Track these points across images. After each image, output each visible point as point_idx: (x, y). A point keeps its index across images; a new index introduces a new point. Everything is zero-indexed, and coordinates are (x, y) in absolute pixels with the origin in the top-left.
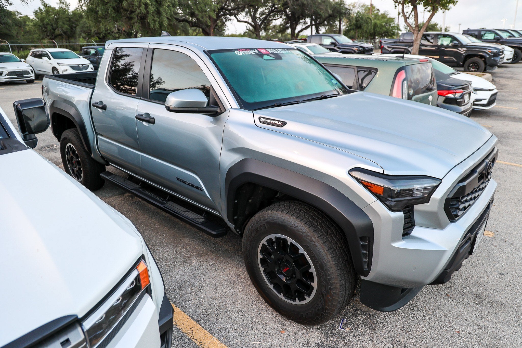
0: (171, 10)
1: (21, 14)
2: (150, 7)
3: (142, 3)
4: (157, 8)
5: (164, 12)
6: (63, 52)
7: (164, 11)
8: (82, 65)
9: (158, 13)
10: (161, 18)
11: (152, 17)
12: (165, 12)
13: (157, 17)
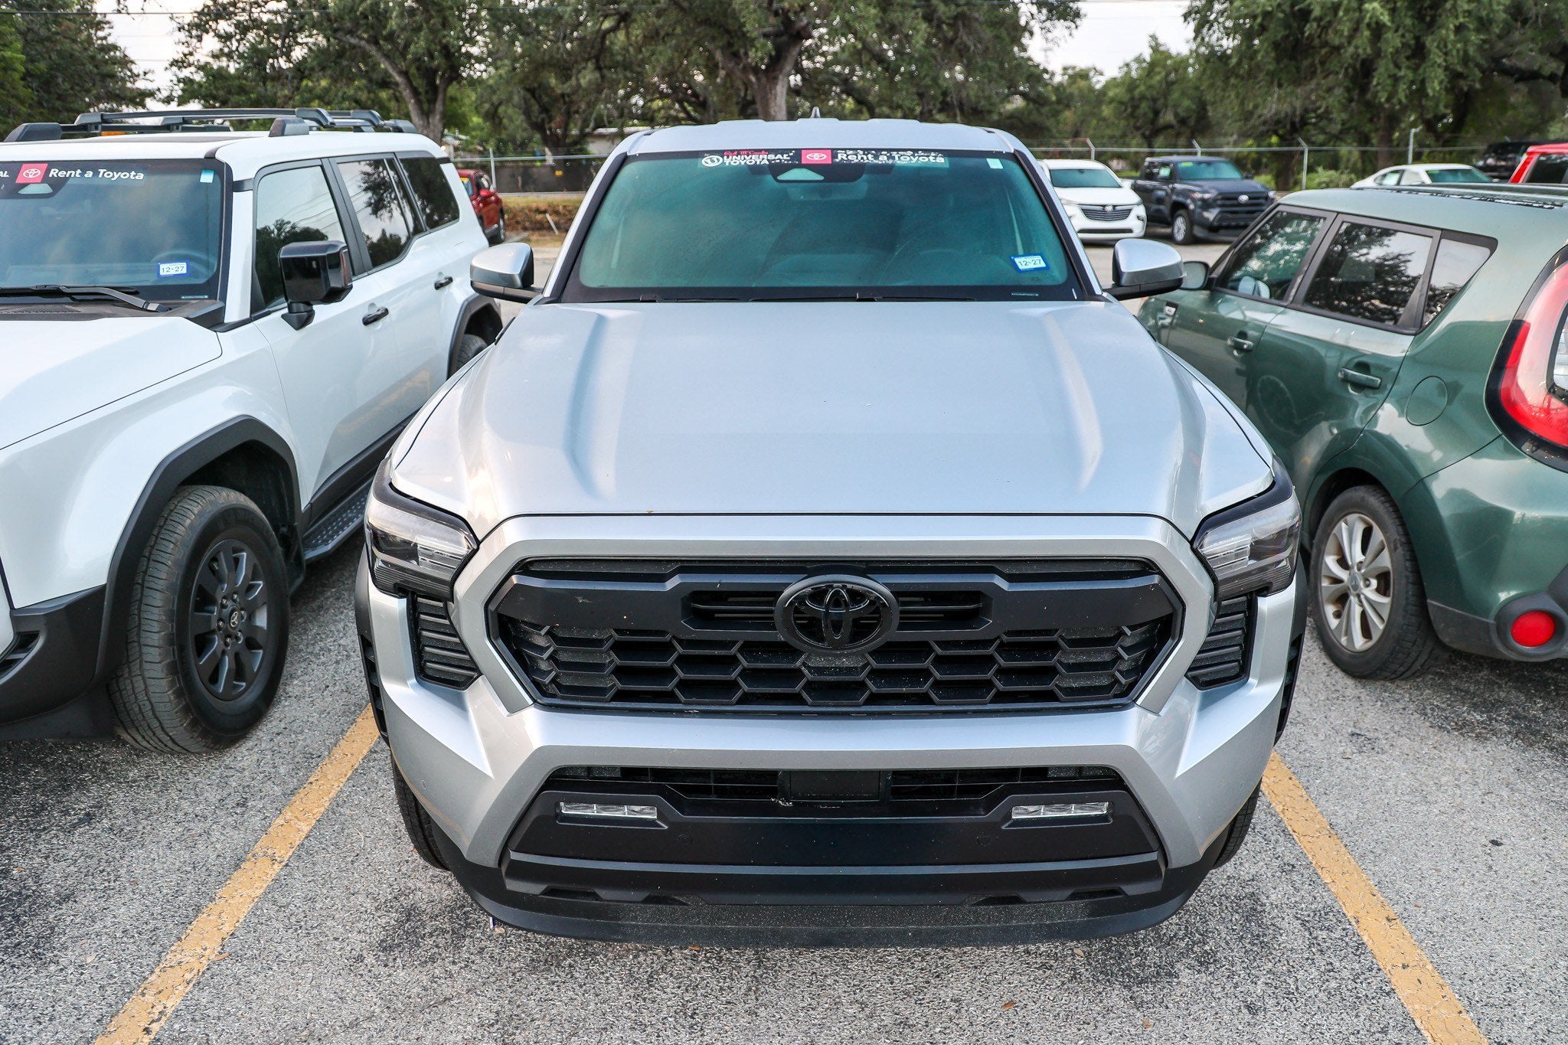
0: (1466, 42)
1: (1101, 74)
2: (1389, 35)
3: (1363, 26)
4: (1417, 39)
5: (1437, 51)
6: (1081, 171)
7: (1438, 47)
8: (1114, 206)
9: (1418, 52)
10: (1421, 71)
11: (1391, 66)
12: (1440, 50)
13: (1408, 68)
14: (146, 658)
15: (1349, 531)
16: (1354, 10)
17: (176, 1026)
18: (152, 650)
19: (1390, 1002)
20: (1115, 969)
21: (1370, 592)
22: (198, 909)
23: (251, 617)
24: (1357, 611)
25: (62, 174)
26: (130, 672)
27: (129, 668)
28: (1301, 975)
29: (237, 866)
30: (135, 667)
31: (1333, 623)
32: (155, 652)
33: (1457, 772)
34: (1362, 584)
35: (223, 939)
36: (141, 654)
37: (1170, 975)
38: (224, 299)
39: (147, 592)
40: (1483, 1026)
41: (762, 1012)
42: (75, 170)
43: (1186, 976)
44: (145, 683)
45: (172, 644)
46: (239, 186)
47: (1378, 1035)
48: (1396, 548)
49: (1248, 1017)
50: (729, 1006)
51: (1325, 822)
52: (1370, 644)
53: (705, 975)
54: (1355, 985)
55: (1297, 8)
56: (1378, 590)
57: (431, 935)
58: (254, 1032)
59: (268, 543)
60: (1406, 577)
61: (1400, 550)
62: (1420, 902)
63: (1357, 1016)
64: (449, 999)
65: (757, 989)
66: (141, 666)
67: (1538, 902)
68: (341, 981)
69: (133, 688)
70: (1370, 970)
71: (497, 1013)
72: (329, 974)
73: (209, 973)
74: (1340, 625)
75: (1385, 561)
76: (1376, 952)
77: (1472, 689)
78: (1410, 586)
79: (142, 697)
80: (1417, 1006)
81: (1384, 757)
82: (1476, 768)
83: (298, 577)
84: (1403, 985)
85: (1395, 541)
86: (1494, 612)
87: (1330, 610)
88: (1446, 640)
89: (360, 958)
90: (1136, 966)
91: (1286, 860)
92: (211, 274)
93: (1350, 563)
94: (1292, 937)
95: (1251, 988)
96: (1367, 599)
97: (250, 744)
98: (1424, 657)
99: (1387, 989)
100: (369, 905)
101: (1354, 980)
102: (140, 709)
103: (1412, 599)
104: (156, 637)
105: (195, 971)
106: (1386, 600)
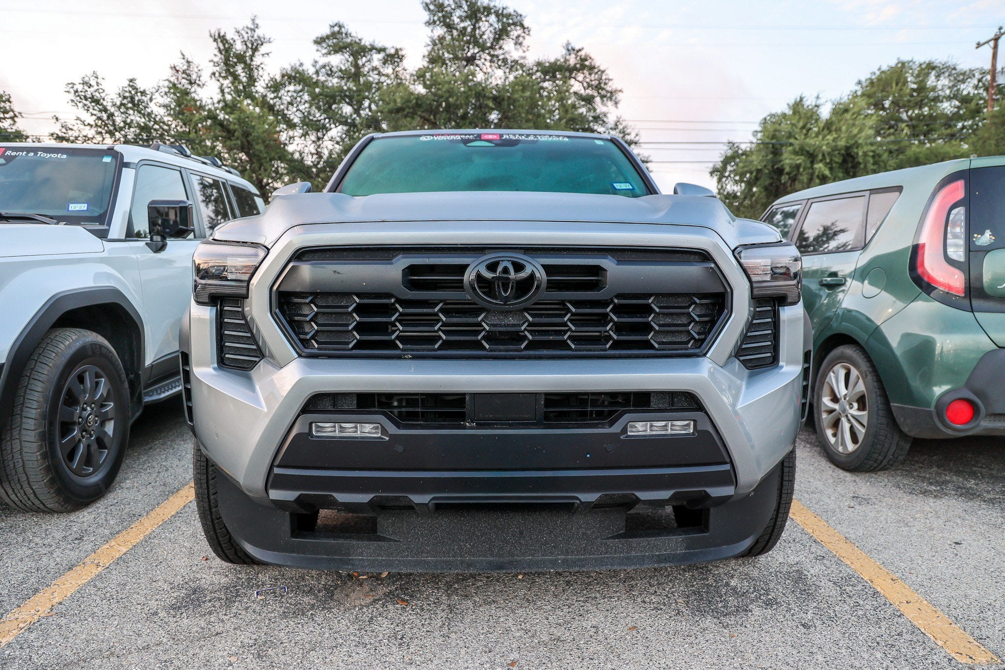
14: (24, 426)
15: (836, 378)
16: (809, 168)
17: (7, 652)
18: (30, 421)
19: (900, 620)
20: (706, 609)
21: (854, 411)
22: (36, 591)
23: (102, 424)
24: (846, 426)
25: (14, 154)
26: (11, 436)
27: (11, 433)
28: (837, 608)
29: (70, 569)
30: (15, 433)
31: (832, 440)
32: (32, 422)
33: (925, 513)
34: (848, 407)
35: (52, 606)
36: (21, 423)
37: (746, 611)
38: (109, 224)
39: (32, 381)
40: (968, 630)
41: (453, 636)
42: (23, 152)
43: (757, 611)
44: (21, 445)
45: (44, 419)
46: (127, 165)
47: (896, 637)
48: (866, 376)
49: (803, 630)
50: (428, 633)
51: (842, 536)
52: (857, 446)
53: (411, 617)
54: (875, 613)
55: (776, 167)
56: (859, 409)
57: (210, 601)
58: (67, 654)
59: (120, 378)
60: (876, 392)
61: (869, 377)
62: (912, 571)
63: (880, 628)
64: (220, 634)
65: (449, 624)
66: (20, 430)
67: (992, 569)
68: (139, 626)
69: (12, 449)
70: (885, 604)
71: (256, 640)
72: (131, 622)
73: (39, 623)
74: (837, 441)
75: (861, 387)
76: (887, 595)
77: (928, 476)
78: (879, 398)
79: (17, 456)
80: (920, 622)
81: (876, 506)
82: (937, 510)
83: (138, 411)
84: (910, 613)
85: (865, 371)
86: (933, 404)
87: (829, 433)
88: (905, 429)
89: (156, 613)
90: (721, 607)
91: (818, 554)
92: (102, 212)
93: (839, 397)
94: (827, 589)
95: (804, 616)
96: (853, 416)
97: (90, 510)
98: (894, 448)
99: (899, 614)
100: (166, 587)
101: (875, 610)
102: (14, 466)
103: (881, 406)
104: (34, 411)
105: (28, 623)
106: (865, 413)
